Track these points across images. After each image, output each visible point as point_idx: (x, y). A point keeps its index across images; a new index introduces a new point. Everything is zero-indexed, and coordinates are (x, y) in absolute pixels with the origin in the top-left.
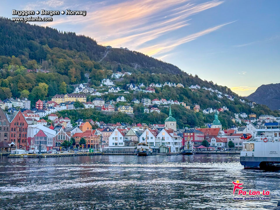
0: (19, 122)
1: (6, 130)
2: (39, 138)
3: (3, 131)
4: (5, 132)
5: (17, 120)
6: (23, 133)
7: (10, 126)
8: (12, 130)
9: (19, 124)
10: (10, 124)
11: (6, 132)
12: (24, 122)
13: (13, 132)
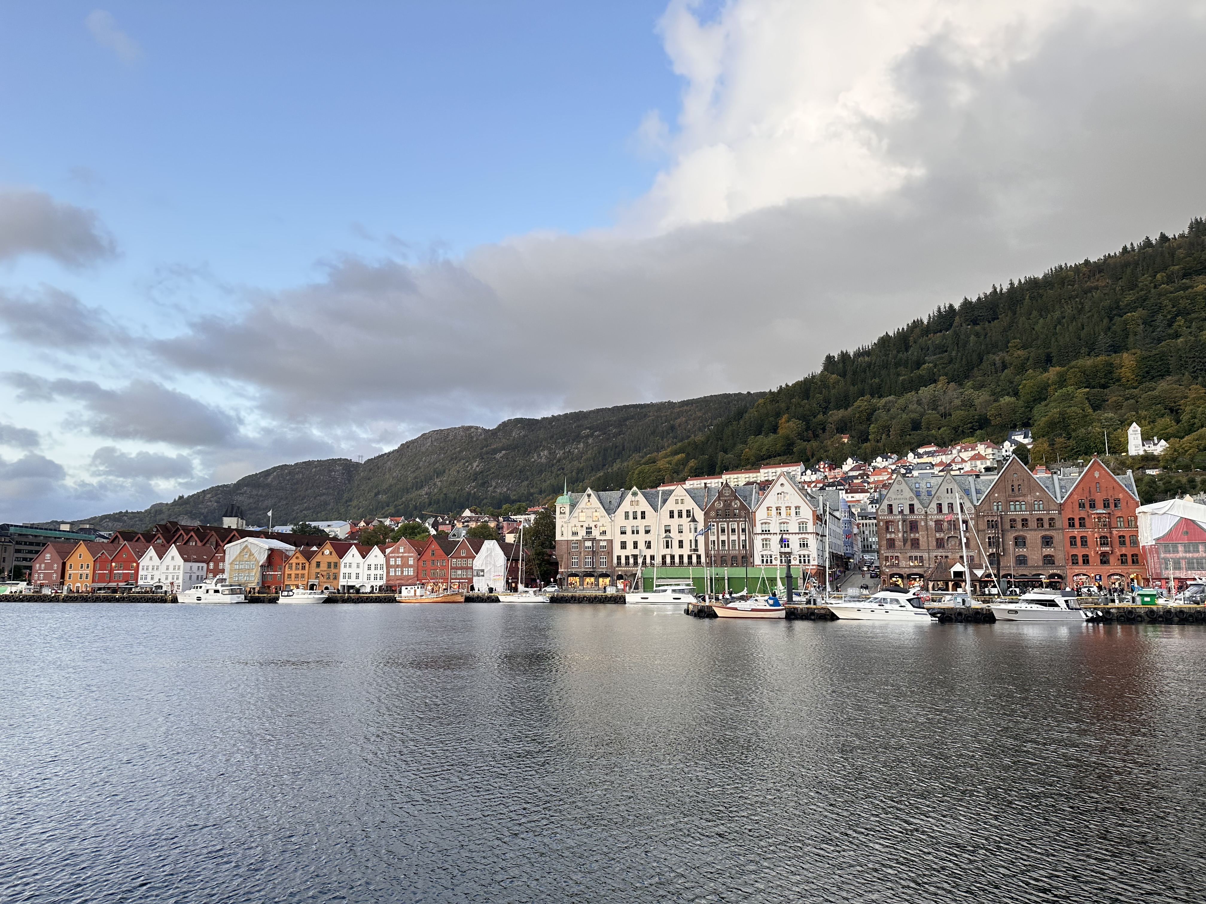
0: (1099, 498)
1: (1046, 526)
2: (1181, 548)
3: (1035, 530)
4: (1044, 533)
5: (1090, 491)
6: (1121, 534)
7: (1060, 513)
8: (1072, 525)
9: (1099, 503)
10: (1061, 505)
11: (1047, 533)
12: (1121, 496)
13: (1076, 532)
